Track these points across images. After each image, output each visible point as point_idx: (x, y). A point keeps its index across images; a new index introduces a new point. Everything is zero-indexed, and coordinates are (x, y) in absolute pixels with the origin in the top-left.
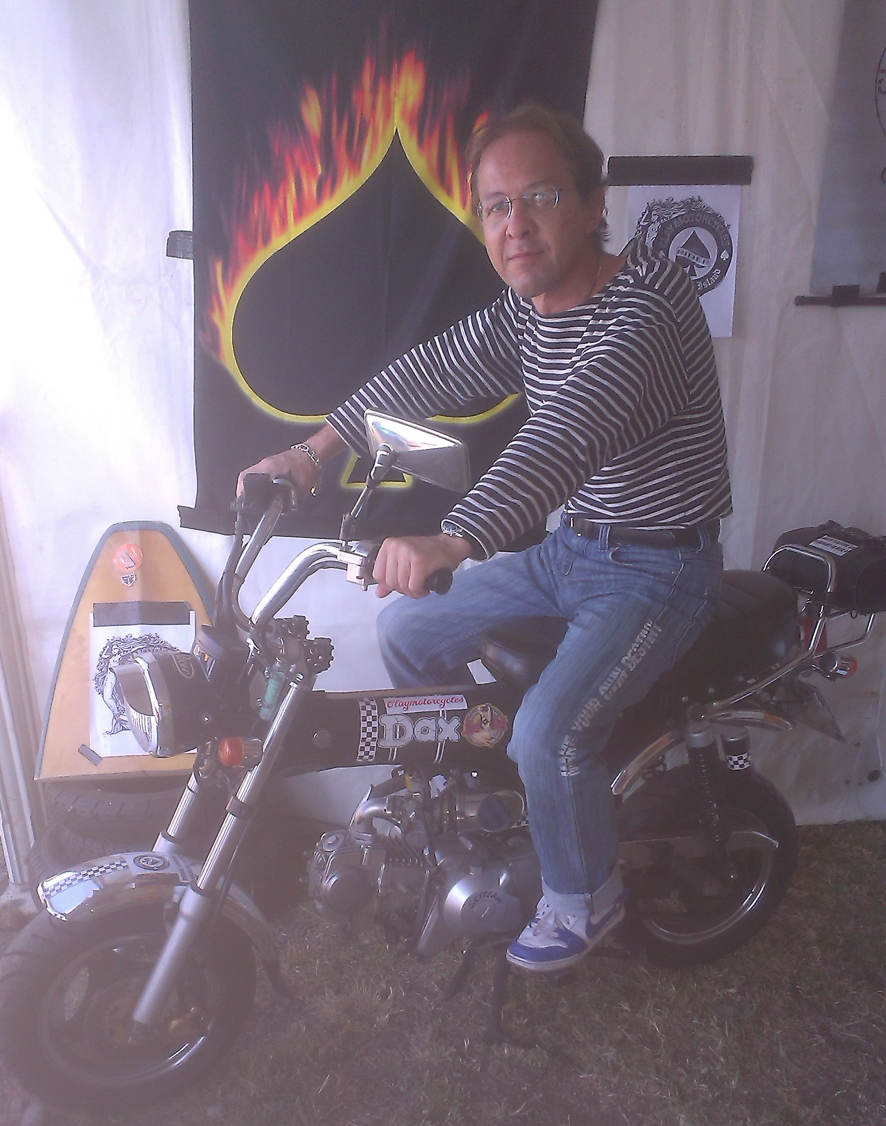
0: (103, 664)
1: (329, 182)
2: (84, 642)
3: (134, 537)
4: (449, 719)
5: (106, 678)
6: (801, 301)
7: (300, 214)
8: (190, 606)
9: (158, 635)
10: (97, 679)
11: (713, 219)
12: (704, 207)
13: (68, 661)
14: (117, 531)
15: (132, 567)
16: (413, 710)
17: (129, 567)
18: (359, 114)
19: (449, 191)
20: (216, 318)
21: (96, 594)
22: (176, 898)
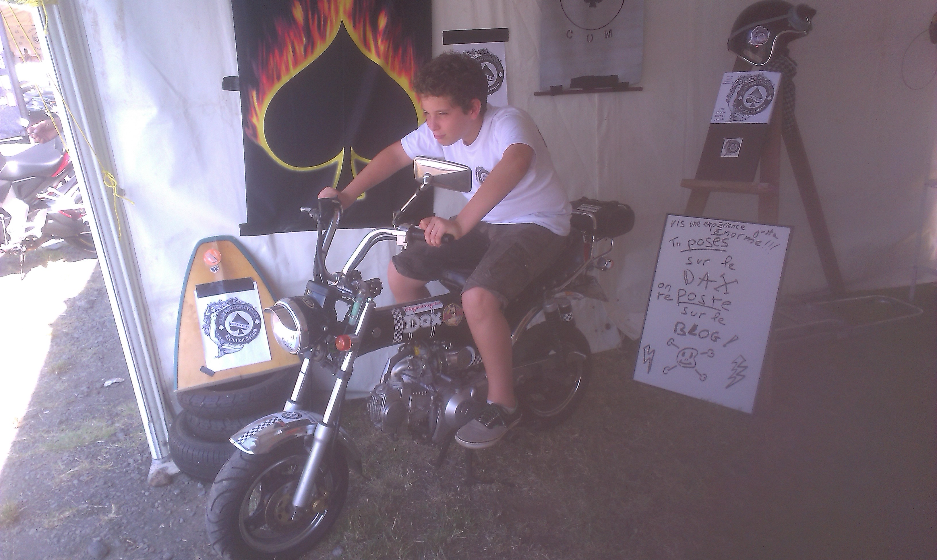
0: (207, 318)
1: (310, 47)
2: (193, 307)
3: (215, 244)
4: (436, 314)
5: (210, 326)
6: (537, 94)
7: (296, 63)
8: (253, 280)
9: (237, 298)
10: (205, 328)
11: (493, 58)
12: (489, 52)
13: (185, 321)
14: (204, 243)
15: (216, 262)
16: (418, 311)
17: (214, 262)
18: (322, 13)
19: (369, 50)
20: (254, 120)
21: (196, 280)
22: (310, 432)
